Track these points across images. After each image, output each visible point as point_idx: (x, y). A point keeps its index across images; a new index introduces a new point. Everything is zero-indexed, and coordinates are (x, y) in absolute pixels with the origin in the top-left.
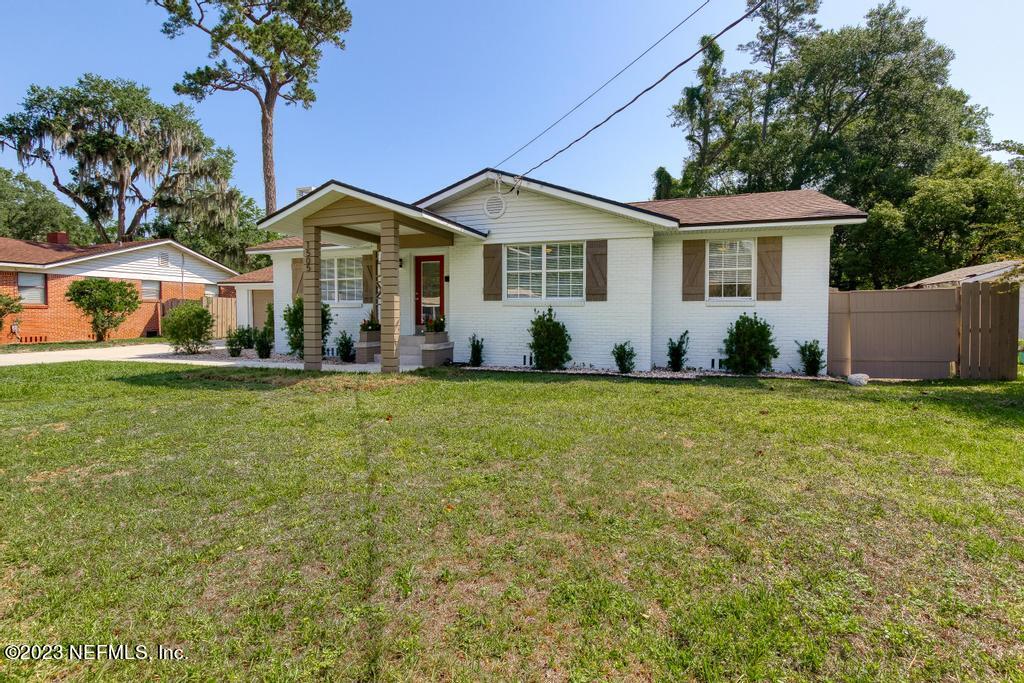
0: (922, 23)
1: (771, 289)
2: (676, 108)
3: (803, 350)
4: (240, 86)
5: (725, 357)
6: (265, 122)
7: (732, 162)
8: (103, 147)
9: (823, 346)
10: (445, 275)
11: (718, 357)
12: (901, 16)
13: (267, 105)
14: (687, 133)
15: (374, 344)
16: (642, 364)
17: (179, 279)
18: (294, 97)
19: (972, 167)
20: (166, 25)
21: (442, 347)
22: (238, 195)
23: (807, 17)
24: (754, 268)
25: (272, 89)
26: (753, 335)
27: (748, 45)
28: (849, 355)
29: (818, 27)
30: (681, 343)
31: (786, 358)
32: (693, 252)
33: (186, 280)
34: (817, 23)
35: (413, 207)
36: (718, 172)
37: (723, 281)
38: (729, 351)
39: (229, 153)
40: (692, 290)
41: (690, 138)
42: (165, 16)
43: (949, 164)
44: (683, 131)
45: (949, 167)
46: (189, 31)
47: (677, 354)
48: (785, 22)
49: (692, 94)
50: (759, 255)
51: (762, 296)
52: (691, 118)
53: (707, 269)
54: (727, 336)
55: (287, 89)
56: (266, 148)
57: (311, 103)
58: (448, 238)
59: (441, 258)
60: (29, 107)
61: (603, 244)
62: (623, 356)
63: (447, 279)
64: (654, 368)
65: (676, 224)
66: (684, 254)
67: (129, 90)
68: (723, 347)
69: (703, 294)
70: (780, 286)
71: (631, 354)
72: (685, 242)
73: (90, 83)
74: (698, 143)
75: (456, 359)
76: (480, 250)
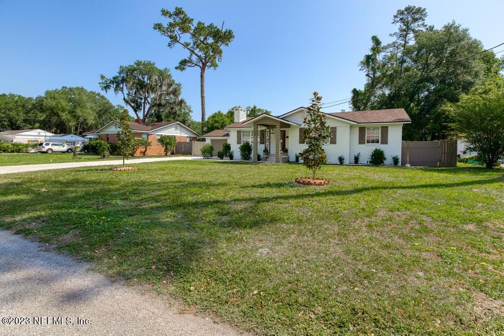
0: (467, 30)
1: (385, 141)
2: (361, 62)
3: (394, 158)
4: (196, 65)
5: (371, 160)
6: (202, 76)
7: (386, 84)
8: (141, 86)
9: (400, 157)
10: (286, 136)
11: (369, 160)
12: (458, 27)
13: (203, 69)
14: (366, 73)
15: (267, 156)
16: (346, 162)
17: (180, 135)
18: (211, 66)
19: (486, 90)
20: (169, 44)
21: (287, 157)
22: (184, 101)
23: (420, 22)
24: (380, 135)
25: (204, 65)
26: (378, 154)
27: (394, 34)
28: (408, 160)
29: (426, 26)
30: (358, 156)
31: (389, 160)
32: (362, 130)
33: (182, 135)
34: (425, 24)
35: (278, 117)
36: (381, 88)
37: (371, 139)
38: (372, 158)
39: (179, 85)
40: (362, 141)
41: (367, 75)
42: (169, 40)
43: (476, 88)
44: (364, 73)
45: (476, 90)
46: (177, 45)
47: (357, 159)
48: (411, 24)
49: (368, 58)
50: (381, 131)
51: (382, 143)
52: (368, 67)
53: (366, 135)
54: (371, 154)
55: (209, 64)
56: (202, 86)
57: (216, 68)
58: (289, 126)
59: (285, 131)
60: (120, 73)
61: (335, 128)
62: (341, 160)
63: (288, 137)
64: (350, 163)
65: (356, 123)
66: (359, 131)
67: (149, 64)
68: (370, 157)
69: (365, 142)
70: (387, 140)
71: (343, 159)
72: (360, 128)
73: (138, 63)
74: (371, 77)
75: (290, 160)
76: (298, 130)
